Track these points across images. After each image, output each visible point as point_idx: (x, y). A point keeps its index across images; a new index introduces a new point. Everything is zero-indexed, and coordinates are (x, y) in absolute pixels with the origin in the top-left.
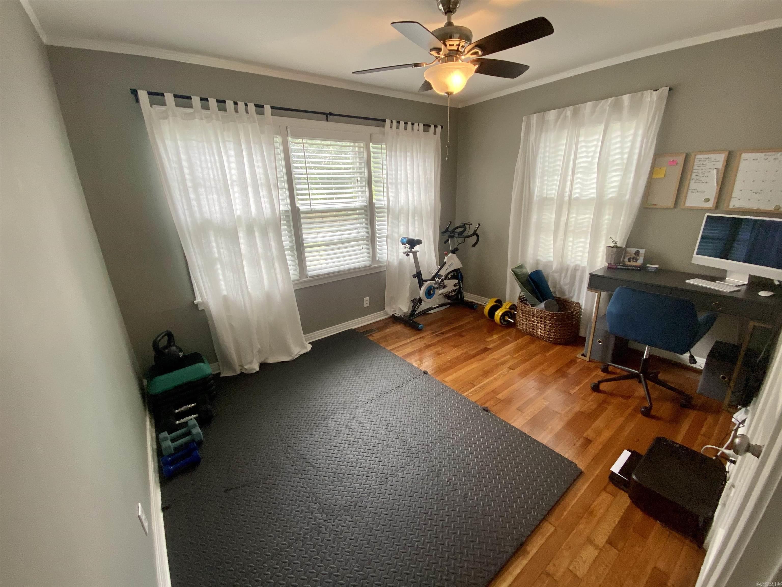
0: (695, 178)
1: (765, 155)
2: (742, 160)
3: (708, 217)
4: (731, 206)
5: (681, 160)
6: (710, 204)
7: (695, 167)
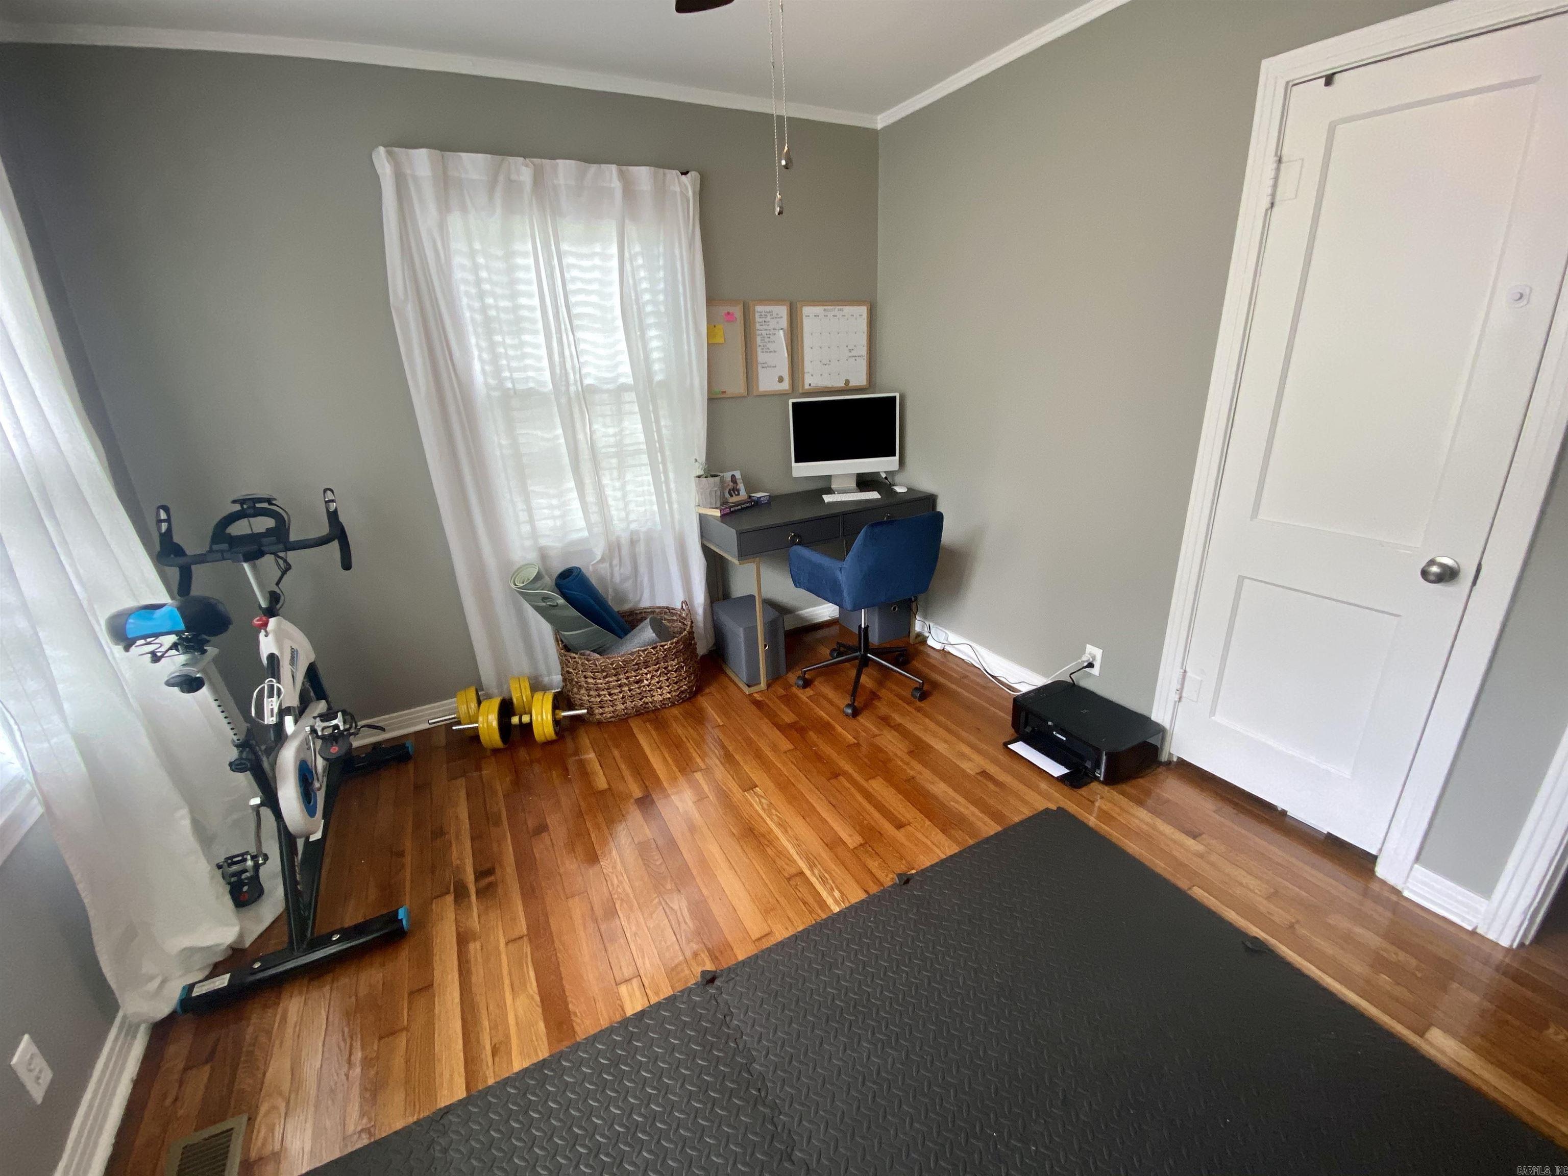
0: (761, 344)
1: (825, 310)
2: (804, 317)
3: (794, 404)
4: (807, 387)
5: (737, 311)
6: (785, 386)
7: (758, 326)
